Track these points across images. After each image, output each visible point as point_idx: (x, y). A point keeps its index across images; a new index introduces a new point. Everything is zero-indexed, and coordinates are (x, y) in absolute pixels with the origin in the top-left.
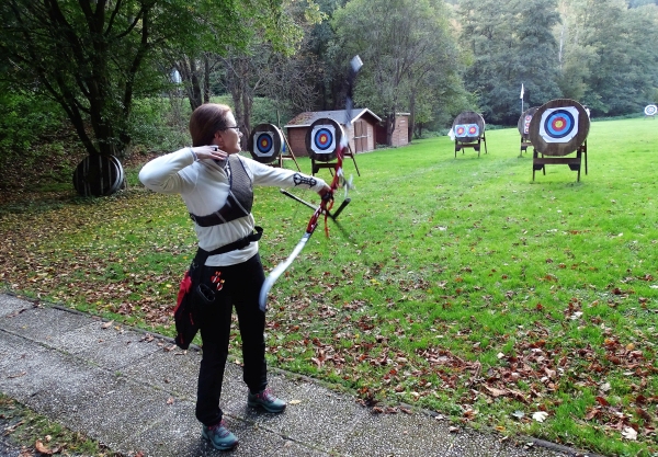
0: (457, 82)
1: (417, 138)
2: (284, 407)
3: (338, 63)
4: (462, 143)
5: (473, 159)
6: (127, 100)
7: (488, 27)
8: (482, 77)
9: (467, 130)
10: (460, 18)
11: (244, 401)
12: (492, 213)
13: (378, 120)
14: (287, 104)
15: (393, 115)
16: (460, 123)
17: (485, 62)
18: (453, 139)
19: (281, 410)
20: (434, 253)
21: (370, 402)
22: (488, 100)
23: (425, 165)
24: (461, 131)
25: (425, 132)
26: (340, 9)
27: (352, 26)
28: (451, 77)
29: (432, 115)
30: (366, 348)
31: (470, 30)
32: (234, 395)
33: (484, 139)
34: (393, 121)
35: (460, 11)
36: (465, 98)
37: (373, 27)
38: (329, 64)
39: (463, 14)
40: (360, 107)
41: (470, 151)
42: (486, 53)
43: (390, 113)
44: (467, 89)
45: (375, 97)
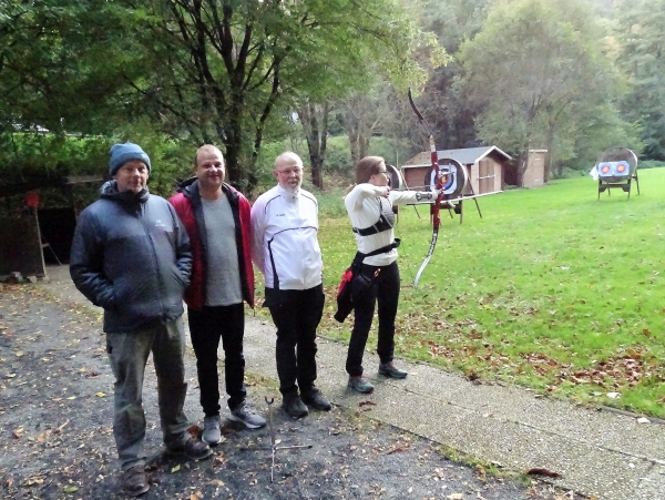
0: (611, 112)
1: (556, 178)
3: (464, 97)
4: (605, 184)
5: (620, 201)
7: (655, 44)
8: (646, 103)
9: (613, 168)
10: (620, 35)
13: (506, 159)
15: (526, 153)
16: (606, 160)
17: (650, 86)
18: (596, 178)
21: (473, 378)
22: (653, 132)
23: (560, 208)
24: (606, 169)
25: (566, 170)
26: (467, 41)
28: (601, 107)
29: (575, 151)
30: (474, 350)
31: (632, 49)
33: (636, 178)
34: (526, 159)
35: (619, 27)
36: (621, 129)
38: (454, 99)
39: (622, 31)
40: (487, 145)
41: (617, 192)
42: (652, 75)
43: (522, 151)
44: (625, 119)
45: (504, 134)
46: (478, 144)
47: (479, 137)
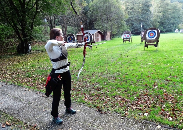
0: (124, 23)
1: (113, 38)
2: (76, 112)
3: (91, 17)
4: (125, 40)
5: (128, 44)
6: (32, 27)
7: (132, 8)
8: (131, 21)
9: (126, 36)
10: (125, 5)
11: (65, 110)
12: (133, 59)
13: (102, 33)
14: (77, 28)
15: (106, 32)
16: (125, 34)
17: (131, 17)
18: (123, 38)
19: (75, 113)
20: (118, 70)
21: (100, 111)
22: (132, 28)
23: (115, 45)
24: (125, 36)
25: (115, 36)
26: (91, 2)
27: (95, 7)
28: (122, 21)
29: (117, 32)
30: (99, 96)
31: (127, 8)
32: (62, 109)
33: (131, 38)
34: (106, 33)
35: (125, 3)
36: (126, 27)
37: (101, 8)
38: (88, 17)
39: (125, 4)
40: (97, 29)
41: (127, 42)
42: (132, 15)
43: (105, 31)
44: (127, 25)
45: (101, 27)
46: (95, 29)
47: (95, 27)
